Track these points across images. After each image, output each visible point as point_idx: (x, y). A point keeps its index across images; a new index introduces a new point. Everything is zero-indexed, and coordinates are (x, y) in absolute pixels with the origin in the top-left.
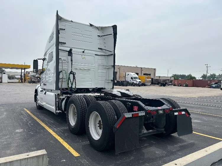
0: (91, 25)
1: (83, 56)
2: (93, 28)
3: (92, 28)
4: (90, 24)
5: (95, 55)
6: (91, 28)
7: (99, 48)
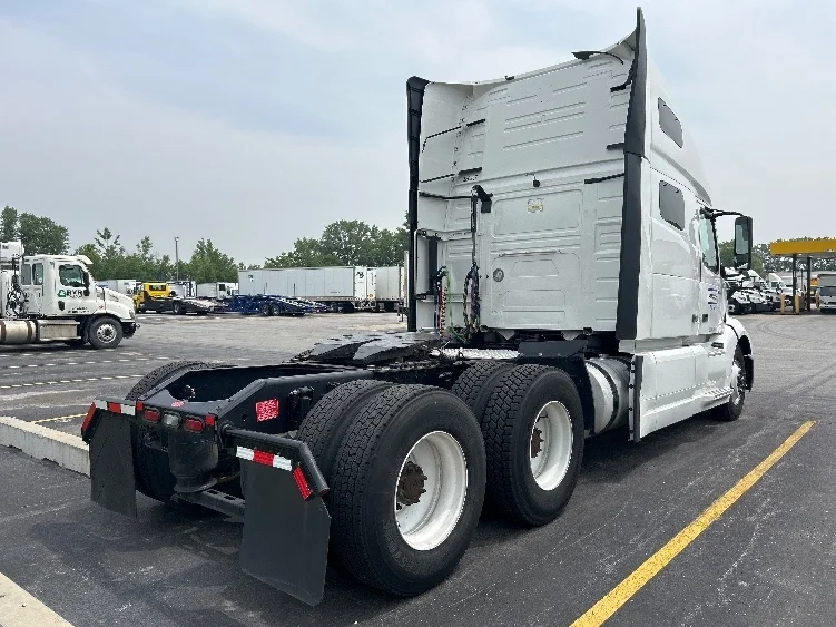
0: (583, 56)
1: (536, 202)
2: (597, 62)
3: (593, 63)
4: (577, 55)
5: (587, 182)
6: (584, 67)
7: (609, 147)
